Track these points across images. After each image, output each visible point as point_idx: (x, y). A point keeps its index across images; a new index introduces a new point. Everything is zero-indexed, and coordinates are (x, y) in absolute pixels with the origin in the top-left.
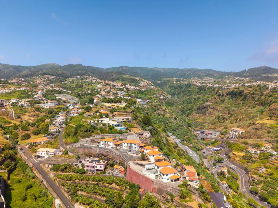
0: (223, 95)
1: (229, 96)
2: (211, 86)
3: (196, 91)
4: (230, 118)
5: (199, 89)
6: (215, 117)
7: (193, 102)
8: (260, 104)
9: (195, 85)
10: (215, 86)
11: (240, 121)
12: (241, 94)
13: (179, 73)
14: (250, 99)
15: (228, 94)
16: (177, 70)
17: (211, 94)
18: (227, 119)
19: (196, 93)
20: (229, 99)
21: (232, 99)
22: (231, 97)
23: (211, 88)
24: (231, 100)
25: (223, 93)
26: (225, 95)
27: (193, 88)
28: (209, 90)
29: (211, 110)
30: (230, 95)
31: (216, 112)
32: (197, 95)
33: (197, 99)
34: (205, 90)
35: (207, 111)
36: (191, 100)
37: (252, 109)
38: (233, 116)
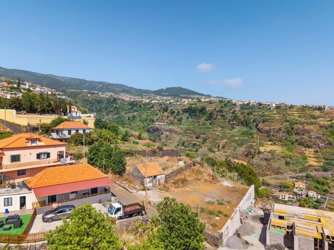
0: (178, 112)
1: (187, 115)
2: (147, 101)
3: (125, 108)
4: (203, 143)
5: (130, 105)
6: (176, 144)
7: (126, 122)
8: (240, 124)
9: (122, 100)
10: (152, 102)
11: (223, 147)
12: (204, 111)
13: (86, 85)
14: (219, 117)
15: (185, 111)
16: (83, 81)
17: (150, 111)
18: (199, 146)
19: (126, 110)
20: (188, 118)
21: (192, 118)
22: (190, 115)
23: (149, 104)
24: (190, 119)
25: (177, 110)
26: (181, 112)
27: (121, 103)
28: (146, 107)
29: (167, 133)
30: (188, 113)
31: (175, 136)
32: (130, 113)
33: (131, 119)
34: (140, 106)
35: (162, 134)
36: (122, 119)
37: (230, 130)
38: (207, 141)
